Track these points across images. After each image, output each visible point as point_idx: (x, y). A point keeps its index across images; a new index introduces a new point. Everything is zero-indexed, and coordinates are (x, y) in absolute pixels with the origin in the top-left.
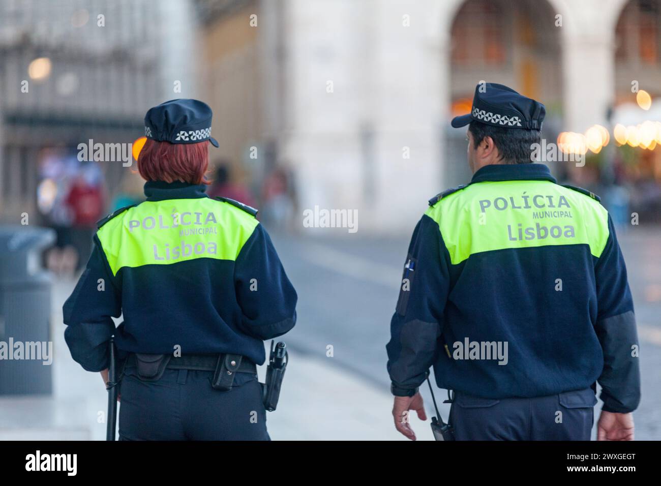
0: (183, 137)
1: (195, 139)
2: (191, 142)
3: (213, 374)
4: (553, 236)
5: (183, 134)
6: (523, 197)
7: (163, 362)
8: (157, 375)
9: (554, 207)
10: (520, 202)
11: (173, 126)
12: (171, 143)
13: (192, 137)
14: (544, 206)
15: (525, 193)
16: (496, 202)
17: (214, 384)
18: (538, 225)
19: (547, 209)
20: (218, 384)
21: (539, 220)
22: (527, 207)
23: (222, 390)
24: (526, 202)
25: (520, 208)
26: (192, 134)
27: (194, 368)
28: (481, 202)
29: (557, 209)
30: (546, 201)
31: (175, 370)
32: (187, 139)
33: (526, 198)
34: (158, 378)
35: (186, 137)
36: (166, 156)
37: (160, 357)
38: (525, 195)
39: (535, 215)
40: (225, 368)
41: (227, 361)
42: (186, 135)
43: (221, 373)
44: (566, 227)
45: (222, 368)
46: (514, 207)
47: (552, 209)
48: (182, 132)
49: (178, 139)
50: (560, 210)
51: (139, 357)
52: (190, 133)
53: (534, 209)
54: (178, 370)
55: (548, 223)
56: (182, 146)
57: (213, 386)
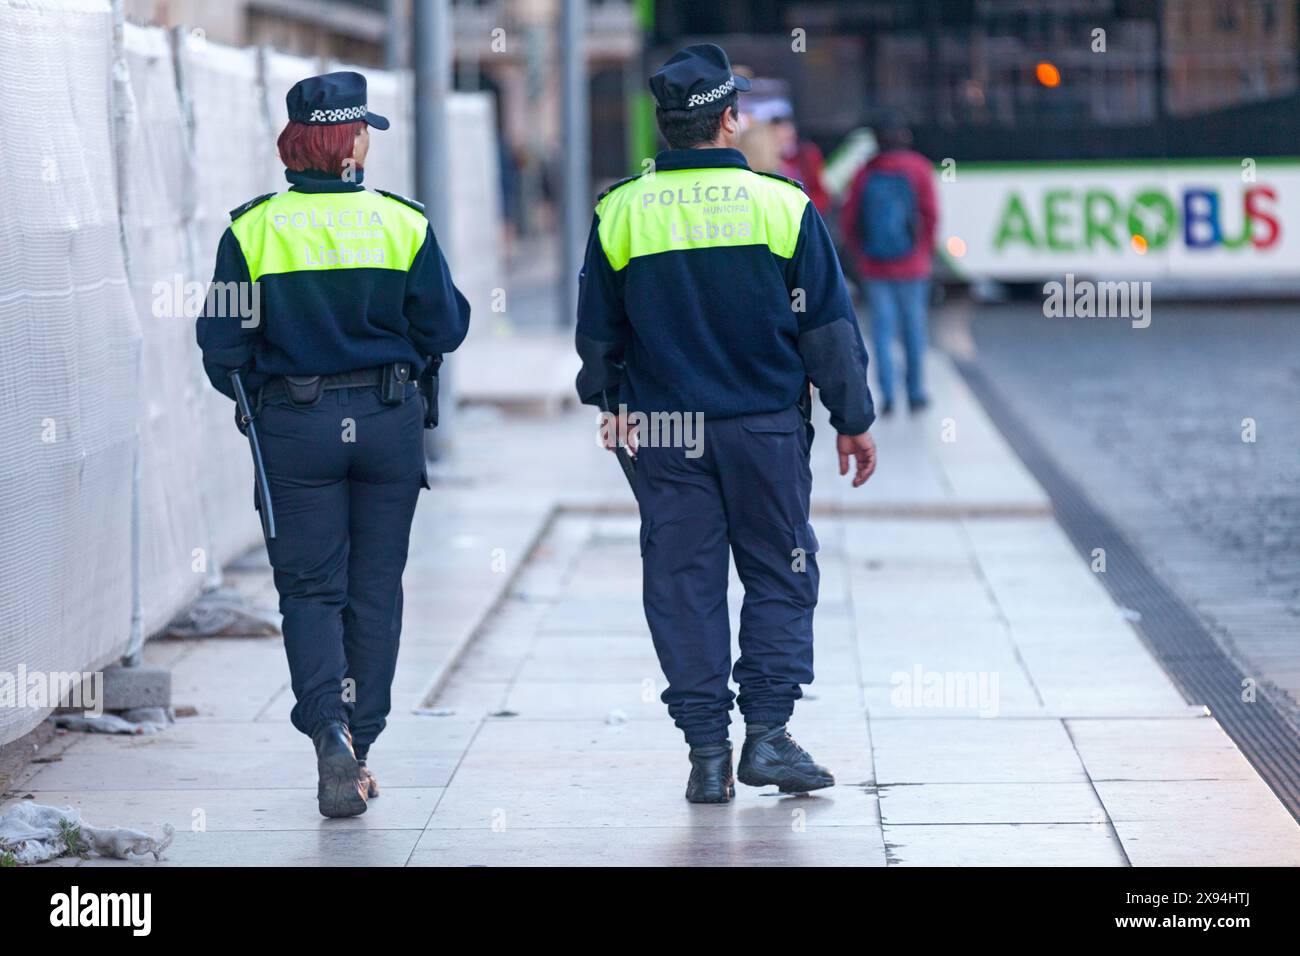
0: (319, 117)
1: (334, 119)
2: (328, 123)
3: (380, 388)
4: (725, 235)
5: (319, 114)
6: (694, 189)
7: (320, 383)
8: (317, 398)
9: (729, 200)
10: (689, 195)
11: (307, 104)
12: (304, 123)
13: (330, 118)
14: (716, 199)
15: (697, 183)
16: (661, 195)
17: (386, 397)
18: (708, 223)
19: (720, 203)
20: (390, 397)
21: (710, 217)
22: (698, 200)
23: (394, 405)
24: (697, 195)
25: (687, 202)
26: (330, 114)
27: (354, 385)
28: (645, 196)
29: (732, 203)
30: (720, 193)
31: (332, 390)
32: (324, 120)
33: (697, 190)
34: (316, 403)
35: (322, 117)
36: (297, 138)
37: (317, 378)
38: (699, 186)
39: (706, 211)
40: (396, 377)
41: (396, 369)
42: (323, 114)
43: (392, 386)
44: (741, 224)
45: (392, 379)
46: (681, 201)
47: (726, 203)
48: (317, 112)
49: (313, 119)
50: (736, 203)
51: (291, 380)
52: (327, 112)
53: (705, 204)
54: (337, 390)
55: (719, 220)
56: (317, 127)
57: (384, 401)
